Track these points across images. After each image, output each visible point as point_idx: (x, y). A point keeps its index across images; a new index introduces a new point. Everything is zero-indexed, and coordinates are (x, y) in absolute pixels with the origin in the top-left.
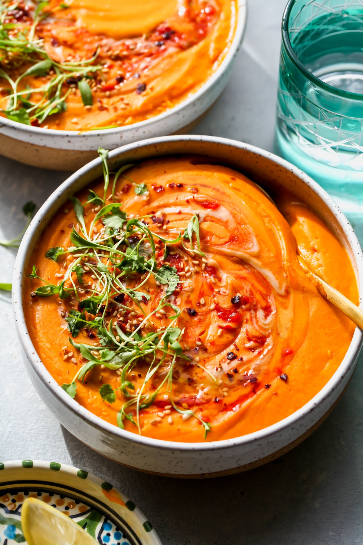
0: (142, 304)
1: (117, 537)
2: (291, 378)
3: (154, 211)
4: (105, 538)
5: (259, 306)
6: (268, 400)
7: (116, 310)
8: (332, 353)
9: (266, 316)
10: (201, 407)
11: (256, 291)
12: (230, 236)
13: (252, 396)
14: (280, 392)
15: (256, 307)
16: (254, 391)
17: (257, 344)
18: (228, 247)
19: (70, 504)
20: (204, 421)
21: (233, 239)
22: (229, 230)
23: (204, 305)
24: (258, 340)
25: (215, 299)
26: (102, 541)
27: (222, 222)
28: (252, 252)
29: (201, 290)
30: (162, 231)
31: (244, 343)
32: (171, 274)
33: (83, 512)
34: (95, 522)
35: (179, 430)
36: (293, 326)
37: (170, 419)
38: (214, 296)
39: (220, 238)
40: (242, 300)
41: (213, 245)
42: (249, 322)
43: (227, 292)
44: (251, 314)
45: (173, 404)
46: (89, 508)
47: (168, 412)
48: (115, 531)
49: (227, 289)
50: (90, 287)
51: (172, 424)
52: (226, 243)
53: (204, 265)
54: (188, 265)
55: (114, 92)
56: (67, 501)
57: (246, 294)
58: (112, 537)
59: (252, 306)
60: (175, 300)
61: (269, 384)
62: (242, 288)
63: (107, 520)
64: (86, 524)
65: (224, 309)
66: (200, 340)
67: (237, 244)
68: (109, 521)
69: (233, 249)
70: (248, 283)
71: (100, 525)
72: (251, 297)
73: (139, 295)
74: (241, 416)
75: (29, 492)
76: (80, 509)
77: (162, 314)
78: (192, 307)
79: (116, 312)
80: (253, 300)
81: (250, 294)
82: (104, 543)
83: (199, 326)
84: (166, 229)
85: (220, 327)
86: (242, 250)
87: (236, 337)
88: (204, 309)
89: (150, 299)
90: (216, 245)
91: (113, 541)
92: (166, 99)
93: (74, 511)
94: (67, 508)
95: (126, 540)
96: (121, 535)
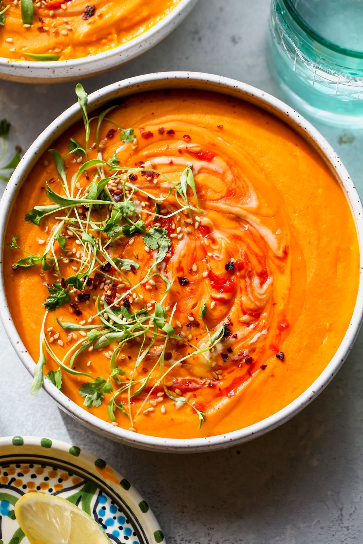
0: (130, 273)
1: (113, 510)
2: (288, 357)
3: (142, 161)
4: (100, 512)
5: (254, 272)
6: (264, 382)
7: (103, 282)
8: (331, 325)
9: (262, 283)
10: (195, 393)
11: (252, 254)
12: (227, 190)
13: (247, 379)
14: (276, 373)
15: (251, 273)
16: (249, 373)
17: (252, 318)
18: (224, 202)
19: (63, 475)
20: (198, 409)
21: (231, 193)
22: (225, 183)
23: (197, 272)
24: (253, 313)
25: (208, 265)
26: (97, 515)
27: (219, 174)
28: (250, 208)
29: (193, 254)
30: (152, 185)
31: (239, 317)
32: (161, 237)
33: (76, 484)
34: (90, 494)
35: (172, 420)
36: (289, 294)
37: (163, 409)
38: (207, 261)
39: (216, 192)
40: (236, 266)
41: (209, 200)
42: (244, 292)
43: (222, 257)
44: (246, 282)
45: (166, 390)
46: (82, 480)
47: (161, 399)
48: (111, 505)
49: (220, 253)
50: (74, 255)
51: (165, 413)
52: (222, 198)
53: (197, 224)
54: (179, 226)
55: (60, 11)
56: (60, 473)
57: (241, 259)
58: (108, 512)
59: (247, 273)
60: (166, 268)
61: (265, 364)
62: (237, 251)
64: (81, 497)
65: (217, 277)
66: (192, 315)
67: (234, 199)
68: (103, 494)
69: (229, 205)
70: (243, 244)
71: (94, 498)
72: (246, 262)
73: (128, 263)
74: (237, 403)
75: (21, 464)
76: (74, 481)
77: (152, 286)
78: (184, 274)
79: (103, 284)
80: (248, 265)
81: (245, 259)
82: (99, 517)
83: (191, 297)
84: (157, 183)
85: (213, 299)
86: (240, 205)
87: (229, 309)
88: (196, 277)
89: (139, 268)
90: (211, 200)
91: (109, 515)
92: (113, 31)
93: (68, 483)
94: (60, 480)
95: (122, 514)
96: (116, 508)
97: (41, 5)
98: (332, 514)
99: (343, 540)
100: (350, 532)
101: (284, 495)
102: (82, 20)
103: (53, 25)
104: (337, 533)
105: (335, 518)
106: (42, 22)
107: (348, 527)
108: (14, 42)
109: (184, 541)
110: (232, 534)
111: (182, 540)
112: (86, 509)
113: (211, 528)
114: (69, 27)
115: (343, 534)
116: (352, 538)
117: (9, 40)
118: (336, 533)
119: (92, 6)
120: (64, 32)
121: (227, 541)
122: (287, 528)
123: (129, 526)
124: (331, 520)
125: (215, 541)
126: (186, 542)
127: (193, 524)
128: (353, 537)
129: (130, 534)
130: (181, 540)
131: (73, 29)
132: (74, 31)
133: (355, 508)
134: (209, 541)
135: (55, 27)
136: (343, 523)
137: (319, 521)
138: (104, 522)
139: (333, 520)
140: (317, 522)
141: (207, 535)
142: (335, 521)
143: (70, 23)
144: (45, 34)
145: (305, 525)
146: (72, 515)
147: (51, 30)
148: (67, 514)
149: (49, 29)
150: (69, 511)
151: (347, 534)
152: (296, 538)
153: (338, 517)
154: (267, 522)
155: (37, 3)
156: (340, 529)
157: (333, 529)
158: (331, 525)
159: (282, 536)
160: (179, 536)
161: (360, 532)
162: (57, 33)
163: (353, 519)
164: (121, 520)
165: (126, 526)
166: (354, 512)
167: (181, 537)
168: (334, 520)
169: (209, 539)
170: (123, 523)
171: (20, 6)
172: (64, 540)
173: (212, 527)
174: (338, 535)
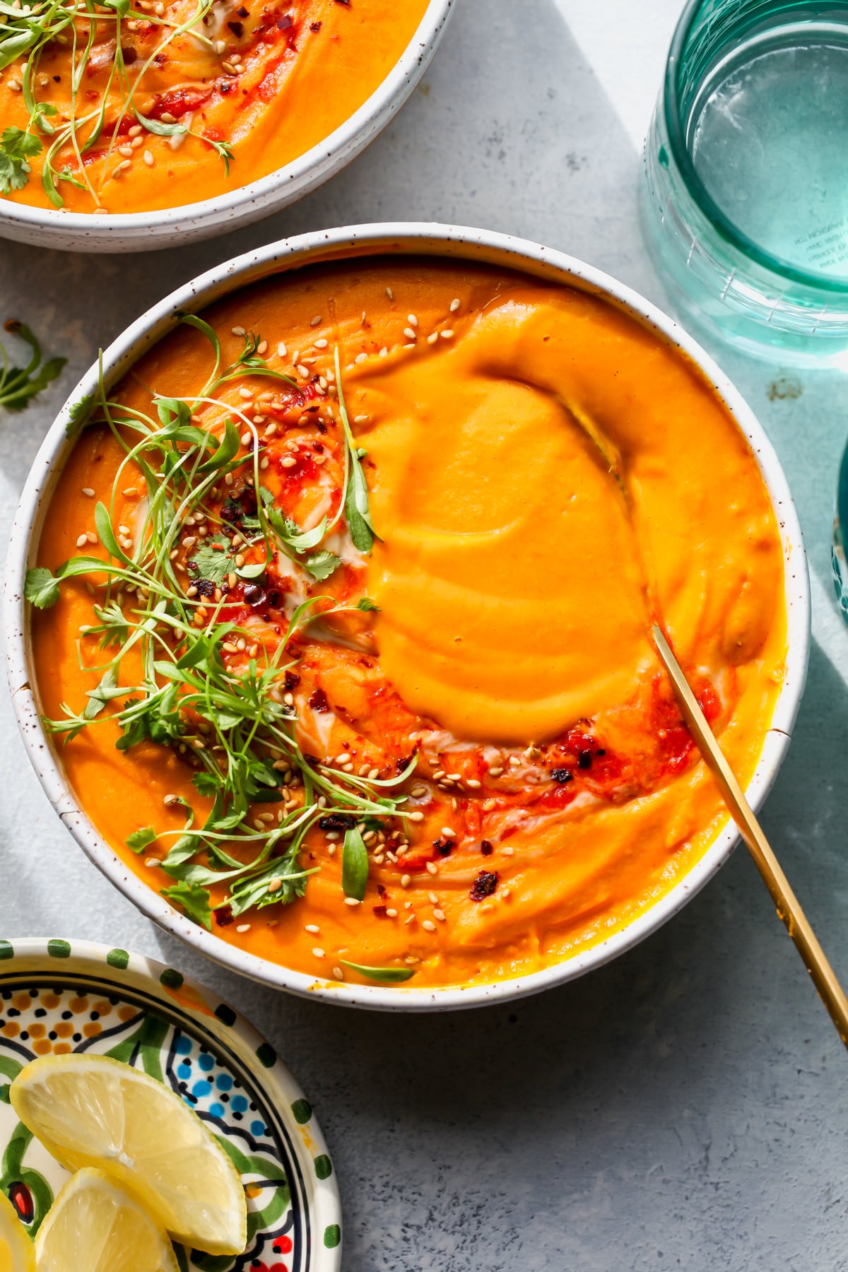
1: (206, 1064)
4: (180, 1069)
19: (99, 1005)
26: (175, 1078)
33: (127, 1020)
46: (139, 1010)
48: (200, 1053)
55: (424, 877)
56: (93, 1000)
58: (195, 1066)
63: (180, 1033)
64: (139, 1044)
68: (184, 1034)
71: (166, 1044)
75: (12, 992)
76: (122, 1014)
82: (180, 1080)
91: (197, 1074)
92: (532, 931)
93: (110, 1020)
94: (95, 1016)
95: (224, 1071)
96: (212, 1060)
97: (384, 861)
98: (689, 1155)
99: (704, 1209)
100: (720, 1195)
101: (596, 1110)
102: (469, 901)
103: (407, 905)
104: (695, 1195)
105: (693, 1165)
106: (385, 897)
107: (718, 1183)
108: (322, 932)
109: (390, 1188)
110: (487, 1182)
111: (386, 1185)
112: (152, 1070)
113: (445, 1166)
114: (439, 914)
115: (707, 1196)
116: (724, 1207)
117: (312, 928)
118: (692, 1194)
119: (493, 873)
120: (428, 924)
121: (475, 1195)
122: (595, 1178)
123: (241, 1092)
124: (686, 1167)
125: (451, 1192)
126: (393, 1189)
127: (411, 1154)
128: (725, 1204)
129: (244, 1109)
130: (384, 1186)
131: (448, 919)
132: (450, 924)
133: (735, 1146)
134: (440, 1191)
135: (411, 910)
136: (708, 1176)
137: (661, 1167)
138: (189, 1090)
139: (689, 1169)
140: (656, 1170)
141: (437, 1179)
142: (692, 1171)
143: (443, 904)
144: (388, 923)
145: (634, 1174)
146: (123, 1089)
147: (402, 915)
148: (113, 1087)
149: (398, 913)
150: (118, 1081)
151: (715, 1198)
152: (612, 1197)
153: (700, 1162)
154: (557, 1163)
155: (377, 855)
156: (701, 1186)
157: (687, 1186)
158: (684, 1177)
159: (586, 1193)
160: (382, 1177)
161: (741, 1196)
162: (414, 926)
163: (729, 1169)
164: (223, 1083)
165: (234, 1092)
166: (732, 1154)
167: (385, 1179)
168: (692, 1167)
169: (440, 1186)
170: (228, 1088)
171: (341, 856)
172: (115, 1145)
173: (447, 1164)
174: (697, 1198)
